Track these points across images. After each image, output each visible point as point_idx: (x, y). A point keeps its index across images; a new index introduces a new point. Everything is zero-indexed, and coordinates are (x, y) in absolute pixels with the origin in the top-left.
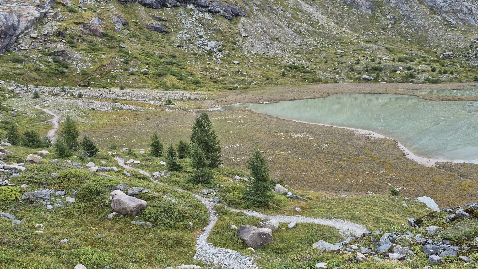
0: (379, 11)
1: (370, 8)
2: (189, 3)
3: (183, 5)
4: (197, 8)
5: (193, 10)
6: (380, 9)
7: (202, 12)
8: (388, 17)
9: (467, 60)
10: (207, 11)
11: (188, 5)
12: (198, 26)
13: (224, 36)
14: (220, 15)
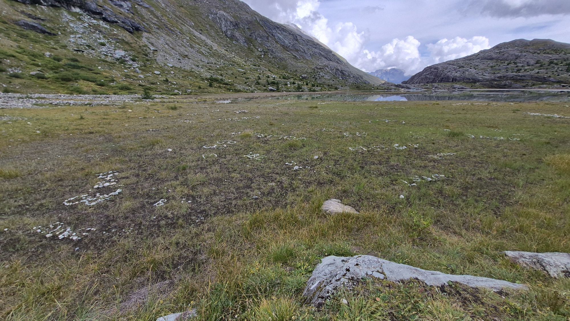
0: (252, 45)
1: (245, 42)
2: (74, 6)
3: (65, 6)
4: (87, 13)
5: (81, 15)
6: (252, 43)
7: (95, 18)
8: (259, 50)
9: (316, 80)
10: (100, 19)
11: (73, 8)
12: (94, 33)
13: (131, 47)
14: (119, 25)
